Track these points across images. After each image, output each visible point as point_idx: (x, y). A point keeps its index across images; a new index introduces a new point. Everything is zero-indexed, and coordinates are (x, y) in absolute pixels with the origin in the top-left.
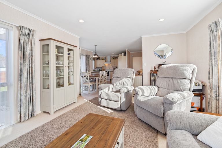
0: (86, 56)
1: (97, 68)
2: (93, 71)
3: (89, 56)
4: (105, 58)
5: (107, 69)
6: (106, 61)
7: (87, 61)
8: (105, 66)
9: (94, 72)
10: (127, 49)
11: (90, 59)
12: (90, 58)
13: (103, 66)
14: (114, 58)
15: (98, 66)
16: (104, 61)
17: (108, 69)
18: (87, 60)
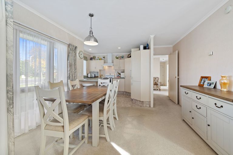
0: (69, 45)
1: (90, 72)
2: (85, 77)
3: (76, 47)
4: (104, 58)
5: (106, 75)
6: (105, 63)
7: (71, 58)
8: (104, 70)
9: (85, 80)
10: (152, 37)
11: (78, 55)
12: (78, 52)
13: (100, 70)
14: (117, 58)
15: (93, 69)
16: (103, 61)
17: (108, 74)
18: (70, 55)
